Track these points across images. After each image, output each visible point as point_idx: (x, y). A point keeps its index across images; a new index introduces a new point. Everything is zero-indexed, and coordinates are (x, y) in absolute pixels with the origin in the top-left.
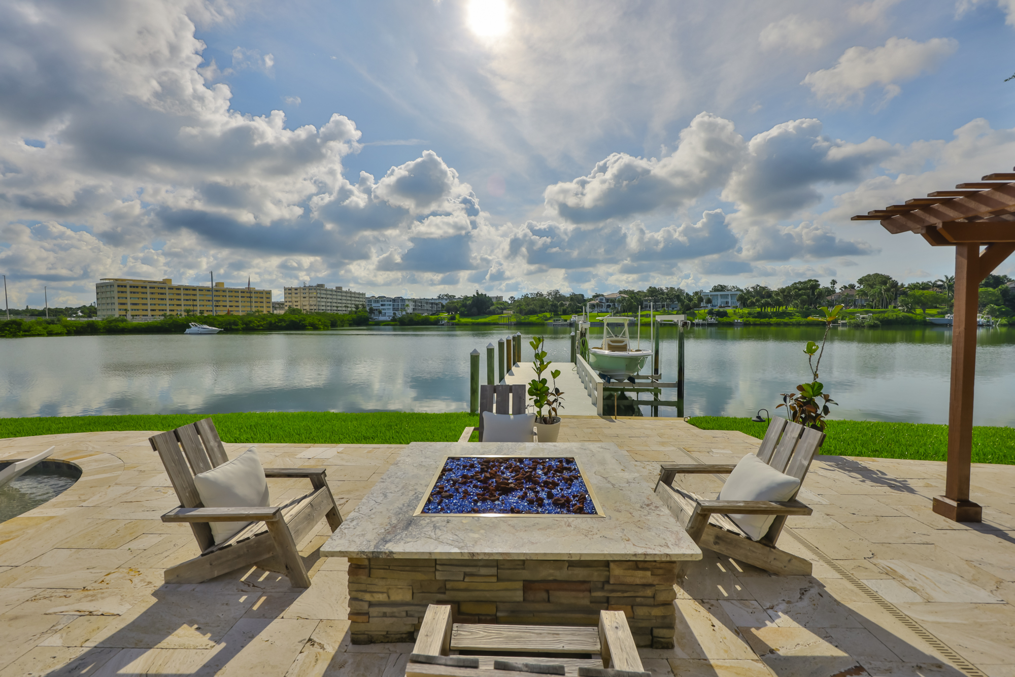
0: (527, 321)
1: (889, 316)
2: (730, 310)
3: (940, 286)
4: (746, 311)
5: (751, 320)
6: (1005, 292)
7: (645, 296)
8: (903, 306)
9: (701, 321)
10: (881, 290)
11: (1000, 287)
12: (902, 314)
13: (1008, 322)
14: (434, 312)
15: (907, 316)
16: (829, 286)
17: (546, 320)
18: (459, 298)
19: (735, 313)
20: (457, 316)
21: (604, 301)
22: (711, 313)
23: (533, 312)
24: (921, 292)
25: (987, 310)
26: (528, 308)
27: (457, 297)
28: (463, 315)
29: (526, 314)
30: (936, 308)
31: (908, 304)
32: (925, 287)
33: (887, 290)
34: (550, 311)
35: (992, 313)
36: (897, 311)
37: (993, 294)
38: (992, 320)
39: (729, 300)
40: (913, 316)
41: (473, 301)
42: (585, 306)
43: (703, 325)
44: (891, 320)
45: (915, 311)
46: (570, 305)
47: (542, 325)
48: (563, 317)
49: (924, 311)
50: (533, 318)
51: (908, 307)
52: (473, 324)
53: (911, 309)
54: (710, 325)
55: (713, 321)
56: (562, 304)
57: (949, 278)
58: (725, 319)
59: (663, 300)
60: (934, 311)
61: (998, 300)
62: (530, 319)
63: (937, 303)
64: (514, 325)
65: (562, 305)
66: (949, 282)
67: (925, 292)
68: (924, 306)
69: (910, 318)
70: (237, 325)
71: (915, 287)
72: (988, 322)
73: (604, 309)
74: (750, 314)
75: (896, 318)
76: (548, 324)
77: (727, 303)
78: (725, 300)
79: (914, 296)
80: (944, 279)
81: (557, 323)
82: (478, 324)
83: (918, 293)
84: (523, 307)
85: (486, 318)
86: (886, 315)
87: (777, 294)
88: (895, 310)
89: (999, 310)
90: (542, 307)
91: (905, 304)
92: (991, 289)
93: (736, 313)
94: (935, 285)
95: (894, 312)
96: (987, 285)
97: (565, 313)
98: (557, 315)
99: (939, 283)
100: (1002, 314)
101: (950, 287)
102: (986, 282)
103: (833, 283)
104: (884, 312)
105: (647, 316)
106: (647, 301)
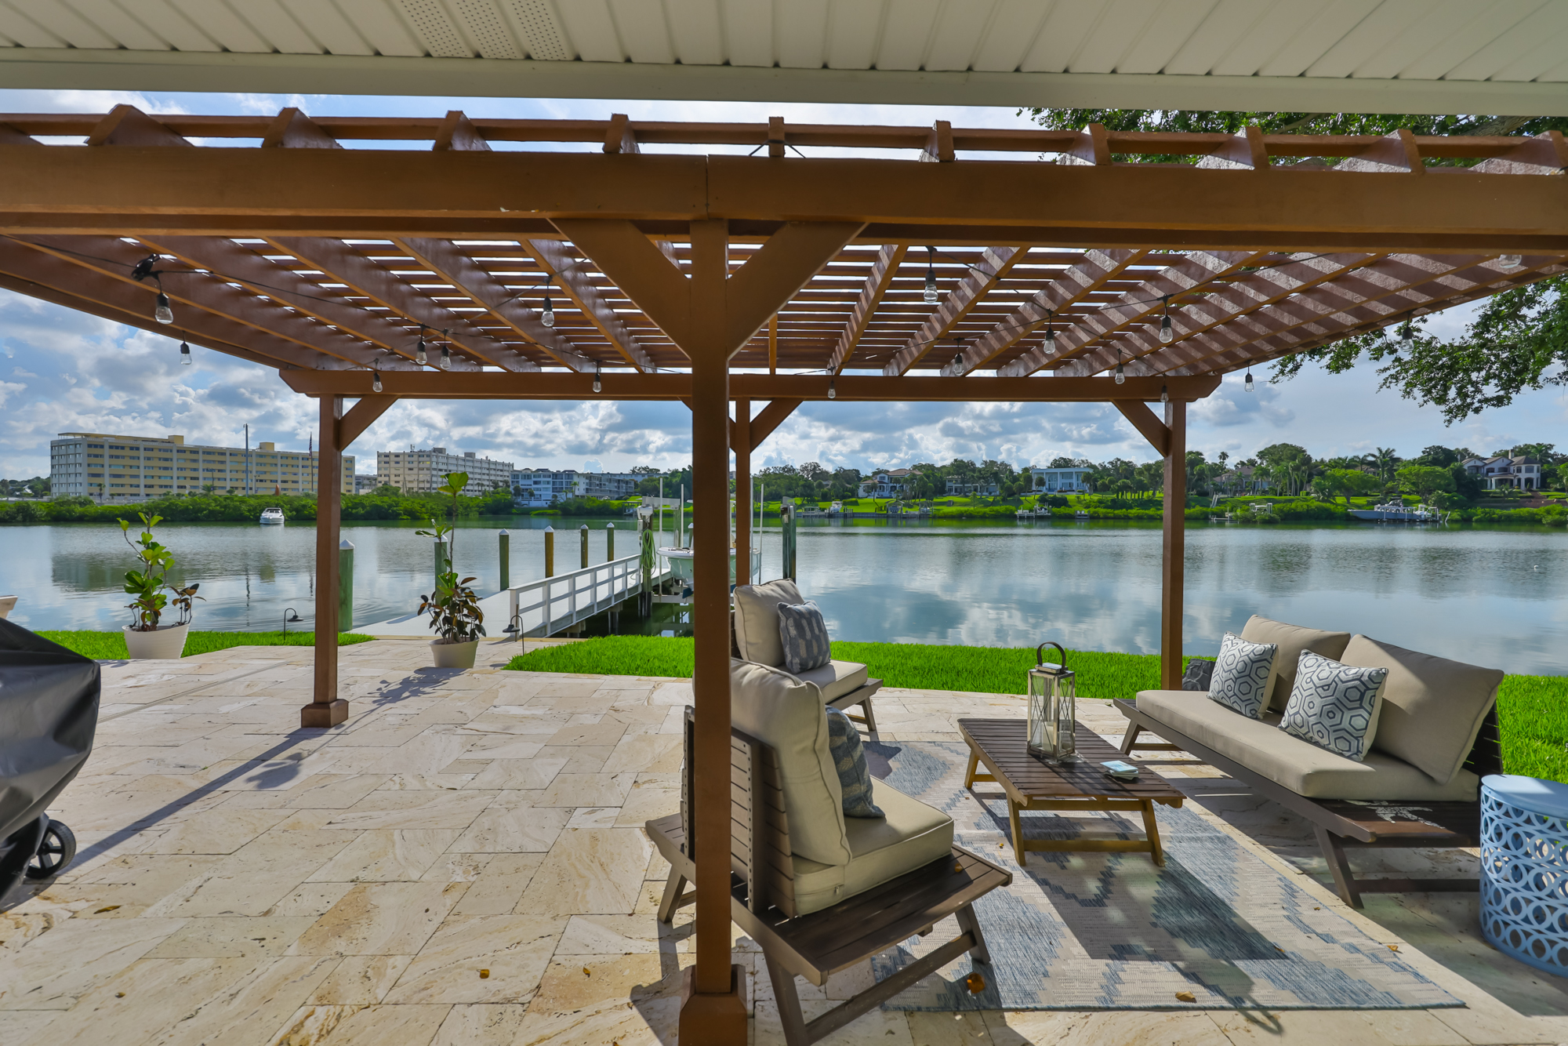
1: (1297, 507)
2: (1071, 497)
3: (1371, 464)
4: (1096, 497)
5: (1101, 511)
6: (1459, 473)
7: (949, 474)
8: (1318, 493)
9: (1026, 512)
10: (1287, 468)
11: (1452, 466)
12: (1315, 504)
13: (1462, 516)
14: (621, 495)
15: (1323, 507)
16: (1218, 461)
18: (665, 473)
19: (1079, 501)
21: (886, 480)
22: (1043, 500)
23: (775, 496)
24: (1343, 471)
25: (1433, 498)
26: (768, 489)
27: (661, 472)
30: (1366, 495)
31: (1324, 489)
32: (1351, 464)
33: (1296, 468)
34: (802, 495)
35: (1440, 503)
36: (1310, 499)
37: (1442, 476)
38: (1440, 513)
39: (1074, 481)
40: (1332, 507)
41: (684, 478)
42: (858, 487)
43: (1029, 518)
44: (1300, 512)
45: (1334, 499)
46: (834, 486)
48: (822, 505)
49: (1348, 499)
50: (775, 506)
51: (1324, 494)
53: (1328, 497)
54: (1041, 518)
55: (1045, 512)
56: (820, 484)
57: (1384, 452)
58: (1063, 510)
59: (973, 480)
60: (1362, 501)
61: (1449, 485)
62: (771, 506)
63: (1365, 487)
65: (820, 486)
66: (1384, 457)
67: (1349, 471)
68: (1349, 492)
69: (1327, 510)
71: (1338, 463)
72: (1433, 516)
73: (885, 493)
74: (1100, 502)
75: (1308, 510)
77: (1071, 485)
78: (1068, 481)
79: (1333, 478)
80: (1377, 454)
81: (810, 513)
83: (1339, 472)
86: (1293, 505)
87: (1141, 472)
88: (1308, 497)
89: (1449, 498)
90: (790, 488)
91: (1320, 489)
92: (1439, 469)
93: (1081, 499)
94: (1363, 462)
95: (1306, 500)
96: (1435, 462)
97: (826, 498)
98: (813, 501)
99: (1371, 459)
100: (1454, 505)
101: (1384, 464)
102: (1434, 458)
103: (1224, 456)
104: (1291, 501)
105: (950, 504)
106: (951, 481)
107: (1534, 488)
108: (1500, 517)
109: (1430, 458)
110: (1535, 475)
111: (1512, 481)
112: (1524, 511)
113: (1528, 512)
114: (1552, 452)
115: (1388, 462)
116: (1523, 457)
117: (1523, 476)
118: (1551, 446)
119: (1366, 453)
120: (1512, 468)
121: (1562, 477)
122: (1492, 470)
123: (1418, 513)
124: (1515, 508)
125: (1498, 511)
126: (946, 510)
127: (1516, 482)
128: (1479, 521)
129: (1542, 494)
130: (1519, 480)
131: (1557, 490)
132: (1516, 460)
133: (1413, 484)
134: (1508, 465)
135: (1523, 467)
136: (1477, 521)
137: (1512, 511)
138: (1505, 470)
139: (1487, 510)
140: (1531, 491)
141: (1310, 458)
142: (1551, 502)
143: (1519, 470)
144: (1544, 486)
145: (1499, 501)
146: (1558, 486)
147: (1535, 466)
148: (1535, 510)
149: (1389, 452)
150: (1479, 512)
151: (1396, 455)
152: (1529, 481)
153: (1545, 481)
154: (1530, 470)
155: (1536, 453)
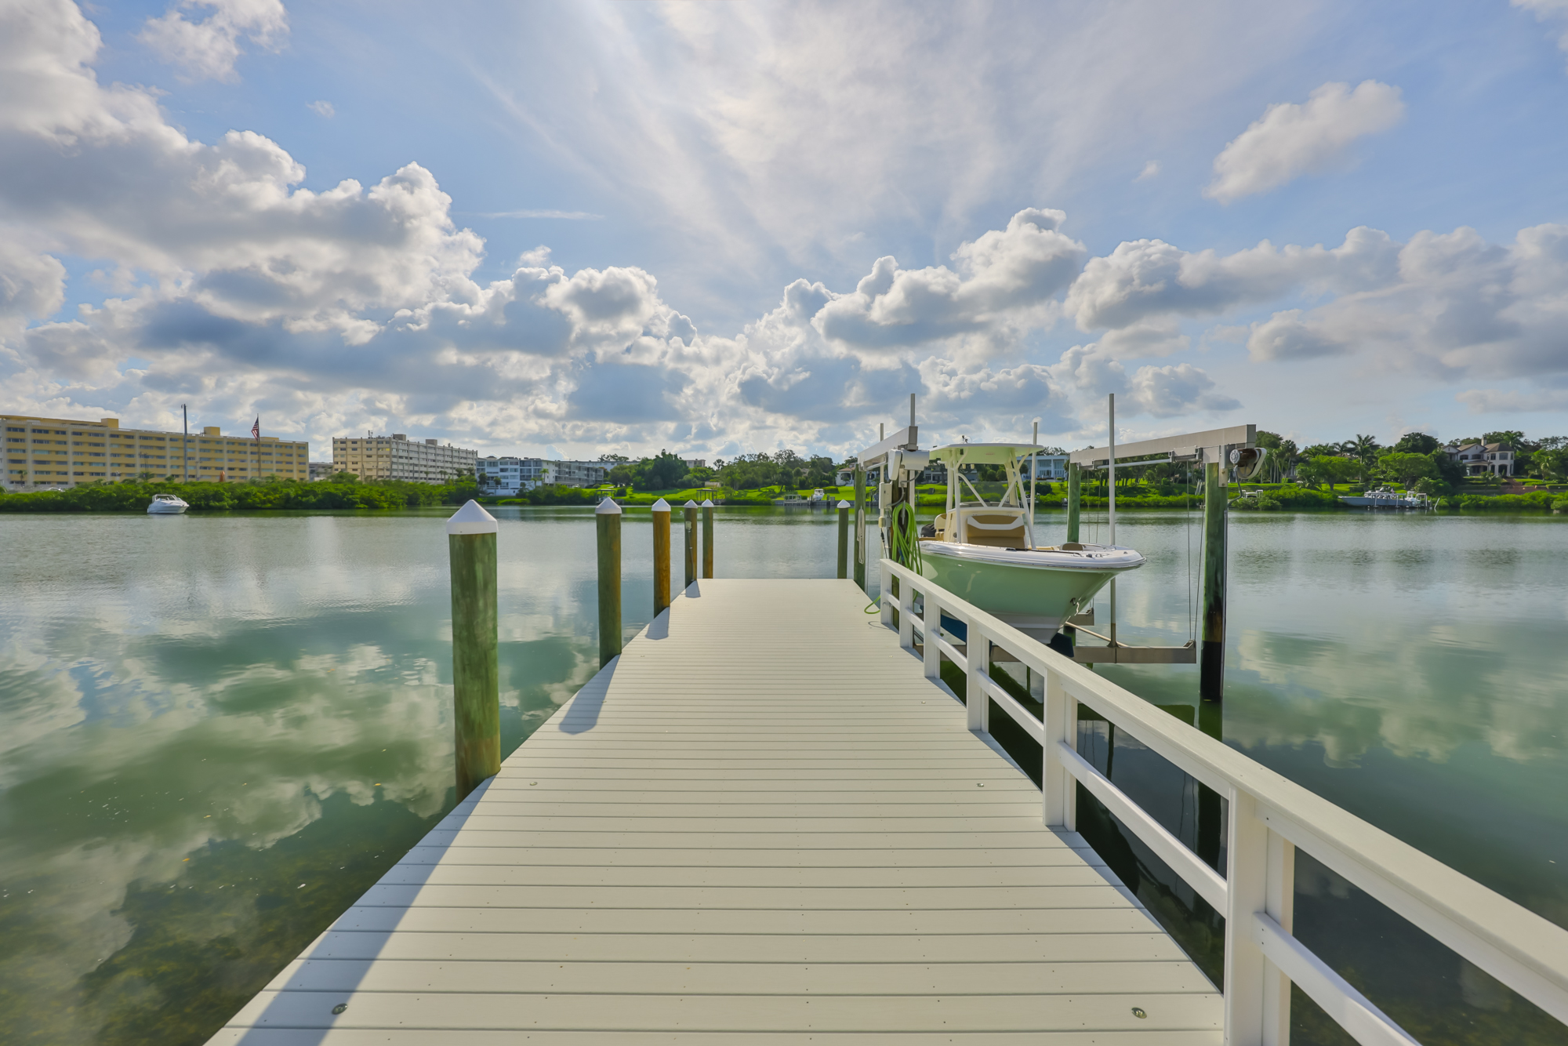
0: (742, 498)
1: (1285, 494)
2: (1054, 484)
3: (1350, 450)
5: (1088, 498)
6: (1441, 459)
8: (1303, 479)
10: (1271, 455)
11: (1434, 452)
12: (1300, 491)
13: (1449, 502)
14: (591, 483)
15: (1311, 494)
17: (774, 497)
18: (634, 461)
19: (1062, 489)
20: (629, 490)
23: (752, 485)
24: (1327, 458)
25: (1419, 485)
26: (745, 477)
27: (630, 460)
28: (638, 488)
29: (742, 487)
30: (1346, 482)
31: (1311, 476)
32: (1329, 451)
33: (1281, 455)
34: (780, 483)
35: (1425, 489)
36: (1294, 486)
37: (1425, 462)
38: (1428, 500)
39: (1052, 468)
40: (1319, 493)
41: (655, 466)
42: (835, 475)
44: (1288, 499)
45: (1320, 486)
46: (811, 473)
47: (768, 504)
48: (801, 493)
49: (1332, 486)
50: (753, 494)
51: (1310, 481)
53: (1314, 484)
56: (798, 471)
57: (1363, 439)
58: (1050, 498)
60: (1344, 487)
61: (1431, 472)
62: (749, 495)
63: (1349, 475)
64: (722, 504)
65: (798, 473)
66: (1363, 444)
67: (1333, 458)
68: (1332, 479)
69: (1315, 497)
70: (221, 500)
71: (1317, 451)
72: (1422, 502)
74: (1084, 489)
75: (1296, 497)
76: (777, 504)
77: (1049, 473)
78: (1046, 469)
79: (1319, 465)
80: (1356, 441)
81: (792, 501)
83: (1324, 459)
84: (737, 476)
85: (676, 493)
86: (1281, 492)
88: (1291, 484)
89: (1435, 484)
90: (766, 476)
91: (1306, 476)
92: (1421, 455)
93: (1064, 487)
94: (1344, 449)
95: (1291, 488)
96: (1414, 449)
97: (803, 486)
98: (792, 489)
99: (1350, 446)
100: (1440, 492)
101: (1363, 451)
102: (1413, 445)
104: (1279, 488)
107: (1509, 475)
108: (1487, 503)
109: (1410, 444)
110: (1509, 462)
111: (1485, 468)
112: (1510, 497)
113: (1514, 498)
114: (1522, 440)
115: (1366, 449)
116: (1496, 445)
117: (1497, 463)
118: (1521, 435)
119: (1346, 440)
120: (1486, 455)
121: (1539, 464)
122: (1466, 457)
123: (1408, 499)
124: (1500, 493)
125: (1485, 498)
127: (1490, 468)
128: (1466, 508)
129: (1518, 480)
130: (1493, 467)
131: (1533, 477)
132: (1490, 447)
133: (1397, 470)
134: (1483, 451)
135: (1498, 454)
136: (1464, 507)
137: (1497, 497)
138: (1478, 457)
139: (1473, 496)
140: (1506, 478)
141: (1291, 447)
142: (1529, 490)
143: (1493, 457)
144: (1519, 471)
145: (1484, 487)
146: (1536, 473)
147: (1509, 453)
148: (1520, 496)
149: (1367, 439)
150: (1465, 498)
151: (1376, 442)
152: (1503, 468)
153: (1520, 468)
154: (1503, 457)
155: (1508, 441)
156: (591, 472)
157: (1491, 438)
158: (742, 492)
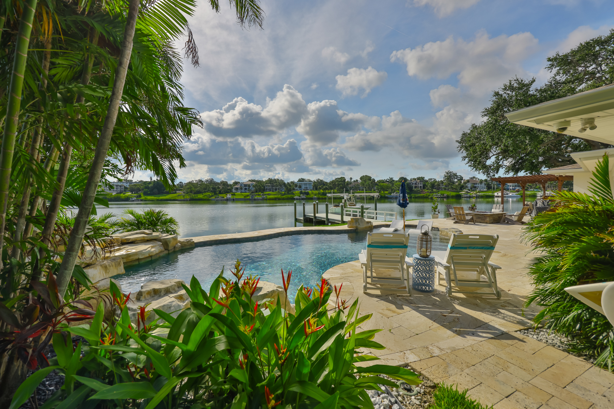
0: (197, 198)
2: (310, 192)
3: (388, 181)
4: (317, 192)
5: (321, 196)
7: (266, 183)
9: (298, 197)
14: (119, 192)
16: (349, 180)
17: (210, 197)
18: (136, 182)
19: (312, 193)
20: (142, 195)
21: (243, 186)
22: (301, 193)
23: (199, 192)
26: (197, 189)
27: (134, 181)
28: (146, 194)
29: (195, 193)
32: (383, 182)
33: (371, 183)
34: (211, 192)
36: (375, 192)
39: (308, 186)
40: (381, 194)
41: (154, 184)
42: (232, 188)
43: (299, 199)
46: (223, 188)
47: (209, 200)
48: (220, 195)
49: (384, 192)
50: (200, 196)
52: (158, 200)
53: (380, 191)
54: (303, 199)
55: (304, 197)
56: (218, 187)
58: (308, 196)
59: (277, 186)
60: (388, 192)
62: (198, 196)
63: (388, 189)
64: (189, 200)
67: (384, 184)
68: (384, 190)
71: (380, 181)
73: (243, 191)
74: (319, 193)
76: (212, 200)
77: (307, 188)
78: (306, 186)
79: (381, 186)
80: (389, 179)
81: (218, 199)
82: (162, 200)
83: (382, 184)
84: (193, 189)
85: (165, 196)
90: (205, 189)
91: (378, 189)
93: (313, 193)
94: (386, 181)
97: (220, 193)
98: (216, 194)
101: (391, 182)
103: (351, 179)
105: (269, 194)
106: (267, 186)
110: (422, 185)
111: (417, 187)
112: (422, 195)
115: (391, 181)
117: (420, 185)
118: (424, 178)
119: (387, 178)
121: (428, 186)
122: (413, 184)
125: (417, 195)
126: (269, 197)
129: (423, 190)
130: (419, 187)
132: (418, 181)
137: (419, 195)
138: (416, 184)
140: (421, 189)
141: (374, 180)
142: (426, 193)
144: (424, 188)
145: (417, 192)
146: (427, 188)
149: (392, 178)
150: (413, 195)
151: (394, 179)
152: (421, 187)
153: (424, 187)
154: (421, 184)
155: (421, 179)
156: (118, 187)
157: (419, 178)
158: (196, 195)
